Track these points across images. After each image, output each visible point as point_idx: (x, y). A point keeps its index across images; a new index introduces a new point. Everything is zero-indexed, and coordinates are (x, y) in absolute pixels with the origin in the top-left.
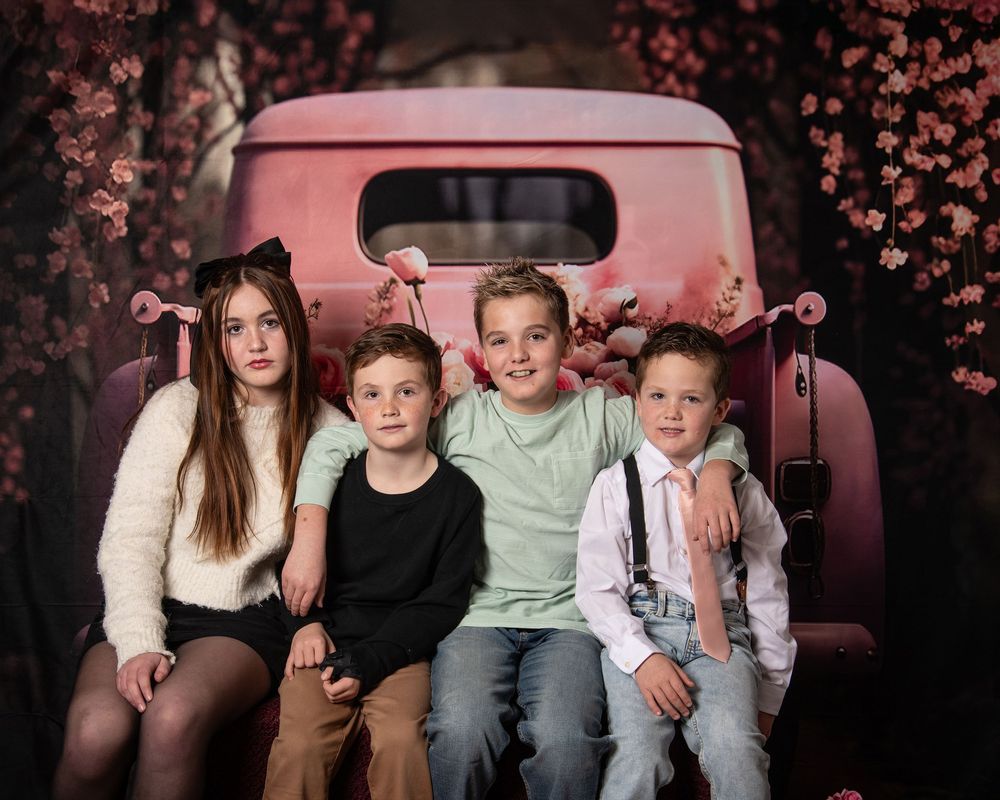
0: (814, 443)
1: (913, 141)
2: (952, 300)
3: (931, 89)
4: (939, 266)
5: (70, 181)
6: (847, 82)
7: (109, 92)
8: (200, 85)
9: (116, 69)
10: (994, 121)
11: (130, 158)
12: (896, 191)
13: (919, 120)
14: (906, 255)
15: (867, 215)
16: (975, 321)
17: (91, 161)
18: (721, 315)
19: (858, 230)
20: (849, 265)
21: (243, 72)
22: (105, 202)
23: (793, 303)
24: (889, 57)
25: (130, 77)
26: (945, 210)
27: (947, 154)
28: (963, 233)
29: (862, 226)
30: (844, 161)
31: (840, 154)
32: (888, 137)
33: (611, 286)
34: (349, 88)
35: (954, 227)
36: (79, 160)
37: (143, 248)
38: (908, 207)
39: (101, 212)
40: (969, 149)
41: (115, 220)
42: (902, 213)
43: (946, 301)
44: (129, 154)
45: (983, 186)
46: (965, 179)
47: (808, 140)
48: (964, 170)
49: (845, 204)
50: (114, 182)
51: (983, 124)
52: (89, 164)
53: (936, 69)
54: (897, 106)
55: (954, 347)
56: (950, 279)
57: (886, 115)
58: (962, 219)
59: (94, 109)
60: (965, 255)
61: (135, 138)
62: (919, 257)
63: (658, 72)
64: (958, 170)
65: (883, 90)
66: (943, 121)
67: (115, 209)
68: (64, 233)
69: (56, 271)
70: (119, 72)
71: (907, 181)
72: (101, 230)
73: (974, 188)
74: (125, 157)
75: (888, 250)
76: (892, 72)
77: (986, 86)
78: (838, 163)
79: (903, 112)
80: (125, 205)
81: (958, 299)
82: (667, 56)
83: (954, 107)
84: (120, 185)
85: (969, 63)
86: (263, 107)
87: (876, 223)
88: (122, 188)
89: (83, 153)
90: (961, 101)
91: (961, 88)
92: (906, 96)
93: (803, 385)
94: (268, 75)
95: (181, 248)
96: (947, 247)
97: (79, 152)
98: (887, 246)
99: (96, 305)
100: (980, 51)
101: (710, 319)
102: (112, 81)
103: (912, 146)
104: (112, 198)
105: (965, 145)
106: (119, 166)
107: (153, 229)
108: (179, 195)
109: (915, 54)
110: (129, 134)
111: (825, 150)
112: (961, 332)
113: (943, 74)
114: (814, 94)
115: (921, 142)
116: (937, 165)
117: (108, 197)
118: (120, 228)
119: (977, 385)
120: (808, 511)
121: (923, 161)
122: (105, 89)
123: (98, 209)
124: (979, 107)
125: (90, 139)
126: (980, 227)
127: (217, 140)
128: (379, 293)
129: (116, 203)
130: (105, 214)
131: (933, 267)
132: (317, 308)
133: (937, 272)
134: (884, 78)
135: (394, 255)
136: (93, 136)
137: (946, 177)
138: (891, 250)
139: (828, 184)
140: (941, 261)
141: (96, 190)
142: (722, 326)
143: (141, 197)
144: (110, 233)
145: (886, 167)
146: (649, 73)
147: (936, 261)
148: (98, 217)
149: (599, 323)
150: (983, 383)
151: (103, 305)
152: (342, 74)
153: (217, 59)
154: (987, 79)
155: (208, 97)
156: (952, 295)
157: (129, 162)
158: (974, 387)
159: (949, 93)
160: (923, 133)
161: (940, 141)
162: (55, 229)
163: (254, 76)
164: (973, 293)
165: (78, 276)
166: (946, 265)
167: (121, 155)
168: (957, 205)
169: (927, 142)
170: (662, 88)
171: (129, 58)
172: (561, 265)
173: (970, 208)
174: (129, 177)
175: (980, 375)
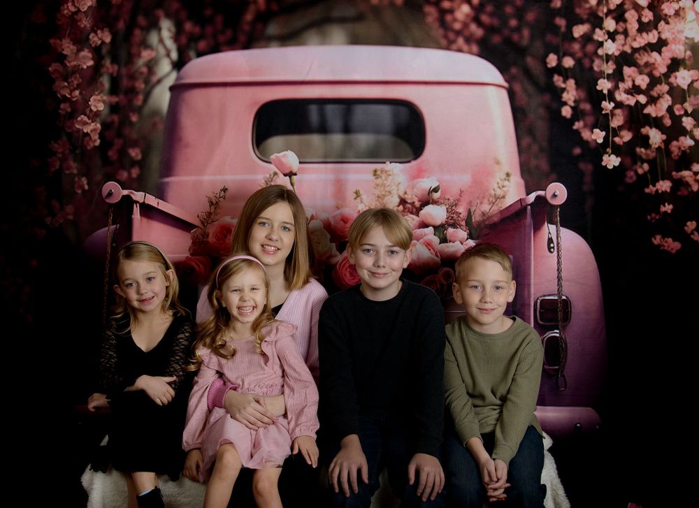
0: (559, 285)
1: (621, 85)
2: (651, 189)
3: (632, 52)
4: (641, 167)
5: (64, 110)
6: (576, 47)
7: (89, 52)
8: (148, 46)
9: (93, 37)
10: (674, 74)
11: (102, 95)
12: (612, 118)
13: (624, 72)
14: (619, 159)
15: (592, 132)
16: (666, 204)
17: (76, 97)
18: (497, 198)
19: (587, 142)
20: (582, 166)
21: (176, 38)
22: (85, 124)
23: (545, 190)
24: (604, 31)
25: (103, 42)
26: (644, 130)
27: (644, 94)
28: (657, 146)
29: (590, 140)
30: (577, 98)
31: (574, 93)
32: (605, 83)
33: (423, 178)
34: (247, 46)
35: (651, 142)
36: (69, 96)
37: (110, 153)
38: (621, 128)
39: (82, 130)
40: (659, 92)
41: (92, 135)
42: (616, 132)
43: (647, 190)
44: (102, 92)
45: (668, 116)
46: (656, 111)
47: (553, 83)
48: (655, 105)
49: (578, 125)
50: (91, 110)
51: (667, 76)
52: (75, 99)
53: (635, 40)
54: (610, 63)
55: (653, 221)
56: (649, 176)
57: (603, 69)
58: (655, 137)
59: (79, 63)
60: (658, 160)
61: (105, 81)
62: (628, 161)
63: (451, 36)
64: (651, 105)
65: (600, 52)
66: (641, 73)
67: (92, 128)
68: (58, 144)
69: (53, 169)
70: (96, 39)
71: (618, 111)
72: (83, 141)
73: (663, 116)
74: (99, 94)
75: (607, 155)
76: (606, 41)
77: (668, 51)
78: (573, 99)
79: (614, 67)
80: (99, 126)
81: (654, 189)
82: (457, 26)
83: (647, 64)
84: (96, 112)
85: (657, 36)
86: (190, 60)
87: (599, 138)
88: (97, 114)
89: (71, 91)
90: (651, 61)
91: (652, 52)
92: (616, 56)
93: (552, 245)
94: (194, 39)
95: (135, 153)
96: (646, 154)
97: (68, 91)
98: (607, 153)
99: (79, 192)
100: (663, 28)
101: (489, 200)
102: (91, 45)
103: (621, 89)
104: (90, 121)
105: (655, 89)
106: (95, 100)
107: (116, 141)
108: (134, 118)
109: (621, 30)
110: (101, 79)
111: (563, 90)
112: (657, 211)
113: (640, 43)
114: (555, 53)
115: (626, 87)
116: (637, 102)
117: (87, 120)
118: (95, 141)
119: (668, 247)
120: (556, 331)
121: (628, 99)
122: (86, 50)
123: (81, 128)
124: (664, 64)
125: (75, 82)
126: (667, 143)
127: (159, 81)
128: (266, 181)
129: (93, 124)
130: (85, 131)
131: (638, 167)
132: (225, 192)
133: (640, 171)
134: (601, 44)
135: (277, 157)
136: (78, 81)
137: (643, 110)
138: (609, 156)
139: (566, 112)
140: (642, 163)
141: (79, 116)
142: (497, 205)
143: (109, 120)
144: (89, 145)
145: (604, 102)
146: (446, 37)
147: (639, 164)
148: (81, 134)
149: (414, 203)
150: (672, 245)
151: (84, 191)
152: (242, 38)
153: (160, 30)
154: (669, 46)
155: (153, 54)
156: (651, 186)
157: (101, 97)
158: (666, 248)
159: (644, 54)
160: (627, 81)
161: (639, 86)
162: (52, 142)
163: (184, 40)
164: (664, 186)
165: (67, 172)
166: (646, 166)
167: (97, 93)
168: (651, 128)
169: (631, 87)
170: (454, 47)
171: (102, 30)
172: (388, 163)
173: (660, 130)
174: (101, 107)
175: (670, 240)
